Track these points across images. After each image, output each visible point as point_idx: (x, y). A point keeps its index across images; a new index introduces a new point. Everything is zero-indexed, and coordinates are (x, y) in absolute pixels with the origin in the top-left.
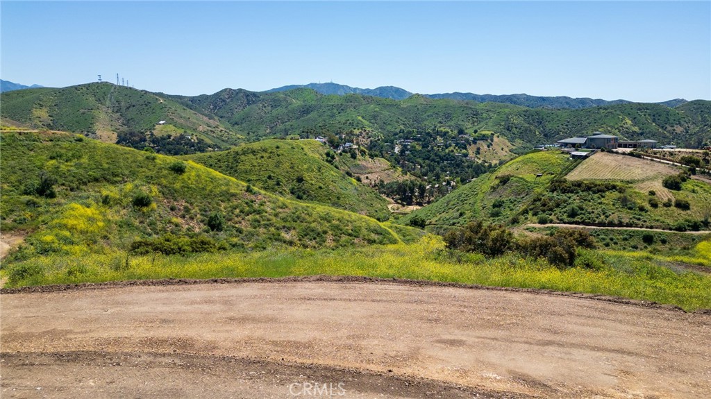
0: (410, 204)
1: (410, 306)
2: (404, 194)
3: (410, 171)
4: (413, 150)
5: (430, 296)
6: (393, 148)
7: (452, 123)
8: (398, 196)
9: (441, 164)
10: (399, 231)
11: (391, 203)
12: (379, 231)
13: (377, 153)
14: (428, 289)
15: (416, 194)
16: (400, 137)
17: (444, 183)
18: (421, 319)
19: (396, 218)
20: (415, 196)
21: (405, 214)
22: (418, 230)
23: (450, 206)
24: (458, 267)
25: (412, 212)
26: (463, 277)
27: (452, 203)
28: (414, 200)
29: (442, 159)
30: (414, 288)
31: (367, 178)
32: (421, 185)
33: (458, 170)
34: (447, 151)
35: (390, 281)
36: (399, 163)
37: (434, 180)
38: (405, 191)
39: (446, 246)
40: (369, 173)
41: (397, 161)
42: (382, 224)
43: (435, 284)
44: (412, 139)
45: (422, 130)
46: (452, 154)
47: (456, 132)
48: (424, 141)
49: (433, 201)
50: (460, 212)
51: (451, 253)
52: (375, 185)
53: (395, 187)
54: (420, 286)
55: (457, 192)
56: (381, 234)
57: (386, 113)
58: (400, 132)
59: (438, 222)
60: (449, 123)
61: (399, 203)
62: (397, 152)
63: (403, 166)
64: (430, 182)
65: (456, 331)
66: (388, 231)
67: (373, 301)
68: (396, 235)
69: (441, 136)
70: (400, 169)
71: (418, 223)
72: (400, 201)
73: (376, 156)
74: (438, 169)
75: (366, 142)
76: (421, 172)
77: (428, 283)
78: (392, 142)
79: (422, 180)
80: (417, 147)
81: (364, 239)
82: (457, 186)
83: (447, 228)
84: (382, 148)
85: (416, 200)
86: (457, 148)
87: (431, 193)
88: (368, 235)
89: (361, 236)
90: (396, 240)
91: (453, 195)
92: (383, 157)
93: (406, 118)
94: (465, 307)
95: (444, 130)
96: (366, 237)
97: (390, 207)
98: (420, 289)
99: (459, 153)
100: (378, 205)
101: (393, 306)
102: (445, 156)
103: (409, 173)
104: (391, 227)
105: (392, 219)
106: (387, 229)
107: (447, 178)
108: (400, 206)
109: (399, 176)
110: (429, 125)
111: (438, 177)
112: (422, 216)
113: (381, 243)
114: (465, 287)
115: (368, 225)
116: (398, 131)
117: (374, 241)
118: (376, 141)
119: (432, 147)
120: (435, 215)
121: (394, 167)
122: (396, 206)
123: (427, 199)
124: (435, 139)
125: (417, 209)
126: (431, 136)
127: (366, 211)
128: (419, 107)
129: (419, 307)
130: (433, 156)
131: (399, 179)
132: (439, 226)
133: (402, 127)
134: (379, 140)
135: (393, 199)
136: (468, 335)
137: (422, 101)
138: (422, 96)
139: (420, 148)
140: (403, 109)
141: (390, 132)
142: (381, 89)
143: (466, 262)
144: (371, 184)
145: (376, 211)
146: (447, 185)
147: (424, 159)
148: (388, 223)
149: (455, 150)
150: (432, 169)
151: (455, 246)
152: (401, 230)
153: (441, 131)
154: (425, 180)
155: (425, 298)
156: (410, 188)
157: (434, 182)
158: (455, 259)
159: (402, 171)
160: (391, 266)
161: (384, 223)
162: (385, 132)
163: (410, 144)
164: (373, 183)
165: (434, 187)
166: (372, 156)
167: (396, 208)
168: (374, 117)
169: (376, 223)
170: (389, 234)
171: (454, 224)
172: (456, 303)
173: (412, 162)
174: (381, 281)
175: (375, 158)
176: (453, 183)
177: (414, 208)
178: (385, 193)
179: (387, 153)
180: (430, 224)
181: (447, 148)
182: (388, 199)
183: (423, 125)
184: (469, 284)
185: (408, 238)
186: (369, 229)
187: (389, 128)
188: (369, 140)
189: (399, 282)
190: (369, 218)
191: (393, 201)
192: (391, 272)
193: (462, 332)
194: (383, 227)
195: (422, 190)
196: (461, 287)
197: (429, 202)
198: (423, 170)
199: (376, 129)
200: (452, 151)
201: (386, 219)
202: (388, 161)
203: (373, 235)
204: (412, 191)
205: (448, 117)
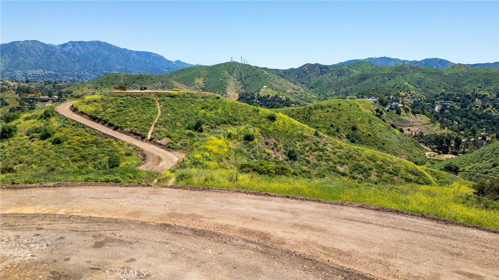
0: (446, 153)
1: (434, 239)
2: (441, 144)
3: (448, 126)
4: (452, 109)
5: (454, 234)
6: (434, 107)
7: (492, 88)
8: (435, 146)
9: (478, 122)
10: (434, 174)
11: (428, 151)
12: (416, 172)
13: (418, 111)
14: (453, 227)
15: (452, 145)
16: (441, 99)
17: (480, 138)
18: (444, 251)
19: (431, 164)
20: (451, 147)
21: (441, 161)
22: (452, 175)
23: (484, 158)
24: (484, 213)
25: (447, 159)
26: (488, 222)
27: (486, 155)
28: (450, 150)
29: (479, 118)
30: (441, 225)
31: (409, 130)
32: (457, 138)
33: (494, 128)
34: (484, 111)
35: (419, 216)
36: (438, 119)
37: (470, 135)
38: (442, 142)
39: (475, 193)
40: (411, 126)
41: (435, 118)
42: (418, 167)
43: (460, 224)
44: (452, 100)
45: (461, 93)
46: (489, 113)
47: (495, 95)
48: (463, 102)
49: (468, 152)
50: (493, 163)
51: (479, 199)
52: (415, 136)
53: (433, 138)
54: (446, 224)
55: (491, 146)
56: (417, 175)
57: (429, 79)
58: (441, 95)
59: (471, 170)
60: (488, 88)
61: (435, 152)
62: (437, 111)
63: (441, 122)
64: (466, 136)
65: (476, 267)
66: (424, 173)
67: (403, 229)
68: (430, 178)
69: (480, 99)
70: (439, 124)
71: (452, 169)
72: (436, 150)
73: (418, 113)
74: (475, 126)
75: (410, 102)
76: (458, 128)
77: (453, 222)
78: (433, 102)
79: (459, 134)
80: (456, 107)
81: (402, 178)
82: (492, 141)
83: (480, 176)
84: (424, 107)
85: (452, 150)
86: (494, 109)
87: (467, 146)
88: (406, 175)
89: (400, 175)
90: (430, 181)
91: (487, 148)
92: (424, 114)
93: (447, 83)
94: (487, 247)
95: (482, 94)
96: (404, 176)
97: (427, 154)
98: (446, 226)
99: (497, 113)
100: (416, 151)
101: (420, 237)
102: (482, 115)
103: (446, 128)
104: (427, 170)
105: (428, 164)
106: (423, 171)
107: (484, 133)
108: (436, 154)
109: (437, 130)
110: (469, 90)
111: (474, 133)
112: (457, 163)
113: (417, 182)
114: (489, 231)
115: (407, 167)
116: (439, 93)
117: (411, 180)
118: (419, 101)
119: (470, 108)
120: (468, 164)
121: (434, 122)
122: (433, 153)
123: (462, 150)
124: (473, 101)
125: (452, 158)
126: (470, 98)
127: (405, 156)
128: (461, 74)
129: (443, 241)
130: (470, 115)
131: (437, 132)
132: (471, 173)
133: (443, 90)
134: (421, 100)
135: (430, 147)
136: (487, 273)
137: (464, 69)
138: (464, 65)
139: (459, 108)
140: (445, 76)
141: (432, 94)
142: (426, 60)
143: (493, 209)
144: (412, 135)
145: (415, 156)
146: (482, 139)
147: (462, 117)
148: (424, 167)
149: (492, 111)
150: (469, 126)
151: (484, 194)
152: (435, 174)
153: (480, 95)
154: (461, 134)
155: (449, 235)
156: (447, 140)
157: (470, 136)
158: (482, 205)
159: (440, 126)
160: (421, 204)
161: (421, 166)
162: (428, 94)
163: (449, 104)
164: (414, 134)
165: (470, 141)
166: (414, 113)
167: (432, 155)
168: (419, 83)
169: (413, 166)
170: (425, 175)
171: (486, 173)
172: (478, 243)
173: (451, 119)
174: (411, 215)
175: (417, 115)
176: (488, 138)
177: (450, 156)
178: (423, 143)
179: (428, 111)
180: (464, 170)
181: (484, 108)
182: (426, 147)
183: (463, 89)
184: (493, 228)
185: (441, 180)
186: (407, 170)
187: (431, 91)
188: (413, 100)
189: (427, 218)
190: (408, 161)
191: (430, 150)
192: (421, 209)
193: (482, 269)
194: (419, 169)
195: (458, 142)
196: (484, 230)
197: (464, 153)
198: (460, 126)
199: (420, 92)
200: (490, 111)
201: (423, 163)
202: (429, 117)
203: (410, 175)
204: (449, 142)
205: (488, 82)
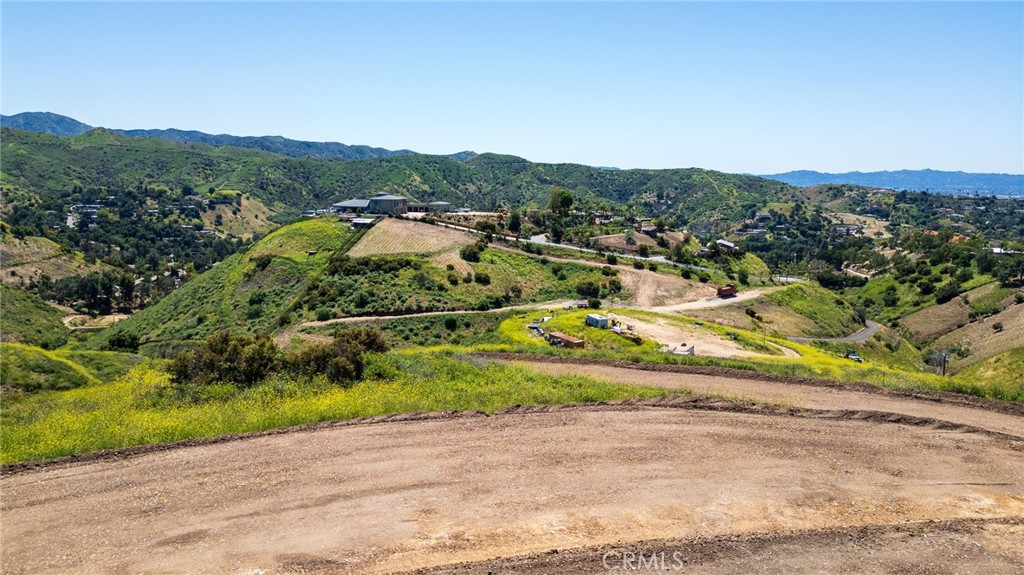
0: (106, 312)
1: (106, 498)
2: (94, 297)
3: (101, 258)
4: (103, 221)
5: (144, 472)
6: (63, 219)
7: (171, 177)
8: (81, 302)
9: (159, 243)
10: (87, 361)
11: (68, 315)
12: (47, 366)
13: (29, 229)
14: (140, 460)
15: (117, 295)
16: (75, 201)
17: (167, 274)
18: (129, 514)
19: (80, 340)
20: (115, 298)
21: (99, 330)
22: (126, 355)
23: (180, 309)
24: (195, 412)
25: (112, 325)
26: (201, 427)
27: (183, 304)
28: (113, 305)
29: (160, 235)
30: (115, 464)
31: (13, 274)
32: (124, 279)
33: (189, 251)
34: (166, 221)
35: (65, 462)
36: (77, 244)
37: (149, 269)
38: (94, 292)
39: (172, 381)
40: (17, 265)
41: (72, 241)
42: (51, 354)
43: (152, 450)
44: (99, 203)
45: (116, 189)
46: (175, 226)
47: (179, 191)
48: (123, 206)
49: (149, 304)
50: (197, 316)
51: (182, 390)
52: (33, 286)
53: (74, 285)
54: (125, 458)
55: (189, 286)
56: (52, 372)
57: (41, 158)
58: (74, 192)
59: (161, 338)
60: (165, 178)
61: (84, 313)
62: (72, 226)
63: (86, 249)
64: (140, 274)
65: (192, 518)
66: (66, 365)
67: (31, 504)
68: (82, 370)
69: (153, 198)
70: (81, 255)
71: (124, 343)
72: (86, 310)
73: (30, 234)
74: (153, 252)
75: (6, 210)
76: (123, 258)
77: (139, 449)
78: (60, 209)
79: (126, 271)
80: (110, 216)
81: (16, 386)
82: (189, 276)
83: (179, 345)
84: (40, 219)
85: (118, 304)
86: (183, 216)
87: (145, 291)
88: (23, 377)
89: (9, 380)
90: (82, 377)
91: (183, 290)
92: (43, 234)
93: (83, 168)
94: (206, 475)
95: (157, 189)
96: (21, 381)
97: (66, 321)
98: (125, 463)
99: (188, 224)
100: (41, 320)
101: (75, 503)
102: (163, 230)
103: (98, 261)
104: (71, 357)
105: (72, 342)
106: (65, 361)
107: (172, 264)
108: (87, 317)
109: (78, 267)
110: (130, 180)
111: (154, 265)
112: (132, 330)
113: (53, 387)
114: (205, 443)
115: (23, 360)
116: (70, 189)
117: (40, 386)
118: (26, 208)
119: (139, 217)
120: (155, 327)
121: (69, 251)
122: (79, 317)
123: (139, 301)
124: (141, 203)
125: (121, 320)
126: (135, 198)
127: (15, 334)
128: (108, 150)
129: (125, 494)
130: (142, 231)
131: (80, 271)
132: (163, 342)
133: (78, 183)
134: (32, 205)
135: (72, 306)
136: (212, 520)
137: (112, 140)
138: (111, 132)
139: (117, 218)
140: (75, 153)
141: (54, 192)
142: (26, 115)
143: (207, 400)
144: (22, 284)
145: (40, 332)
146: (172, 275)
147: (125, 236)
148: (66, 351)
149: (180, 220)
150: (143, 252)
151: (188, 378)
152: (92, 360)
153: (153, 190)
154: (131, 270)
155: (135, 477)
156: (104, 286)
157: (148, 273)
158: (188, 399)
159: (84, 258)
160: (67, 433)
161: (57, 351)
162: (44, 192)
163: (96, 210)
164: (27, 281)
165: (149, 281)
166: (19, 235)
167: (78, 322)
168: (19, 165)
169: (40, 353)
170: (70, 368)
171: (189, 337)
172: (190, 472)
173: (104, 242)
174: (46, 464)
175: (26, 237)
176: (182, 272)
177: (116, 318)
178: (54, 298)
179: (51, 227)
180: (148, 341)
181: (166, 216)
182: (61, 308)
183: (118, 179)
184: (212, 436)
185: (106, 370)
186: (26, 366)
187: (51, 184)
188: (10, 206)
189: (84, 459)
190: (24, 346)
191: (71, 311)
192: (67, 444)
193: (202, 518)
194: (54, 358)
195: (127, 287)
196: (198, 444)
197: (142, 306)
198: (126, 254)
199: (25, 186)
200: (176, 222)
201: (60, 343)
202: (56, 241)
203: (34, 376)
204: (109, 291)
205: (162, 167)
